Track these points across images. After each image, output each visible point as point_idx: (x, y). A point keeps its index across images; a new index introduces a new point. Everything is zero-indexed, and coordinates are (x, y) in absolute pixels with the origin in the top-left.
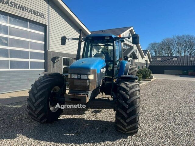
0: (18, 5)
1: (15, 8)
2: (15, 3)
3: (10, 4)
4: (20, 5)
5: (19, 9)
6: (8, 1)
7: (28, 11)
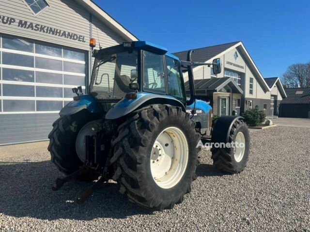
0: (46, 28)
1: (42, 32)
3: (34, 28)
4: (48, 28)
6: (31, 24)
7: (61, 34)
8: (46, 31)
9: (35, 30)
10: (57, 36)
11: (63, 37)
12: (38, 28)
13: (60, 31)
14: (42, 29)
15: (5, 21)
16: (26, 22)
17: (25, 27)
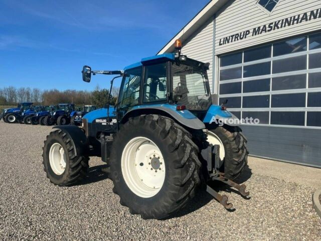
0: (281, 22)
1: (276, 30)
2: (275, 22)
3: (268, 29)
4: (283, 20)
5: (281, 27)
6: (265, 26)
7: (300, 20)
8: (279, 26)
9: (269, 31)
10: (295, 25)
11: (304, 22)
12: (271, 27)
13: (299, 16)
14: (276, 25)
15: (242, 37)
16: (259, 28)
17: (258, 34)
